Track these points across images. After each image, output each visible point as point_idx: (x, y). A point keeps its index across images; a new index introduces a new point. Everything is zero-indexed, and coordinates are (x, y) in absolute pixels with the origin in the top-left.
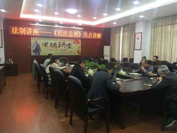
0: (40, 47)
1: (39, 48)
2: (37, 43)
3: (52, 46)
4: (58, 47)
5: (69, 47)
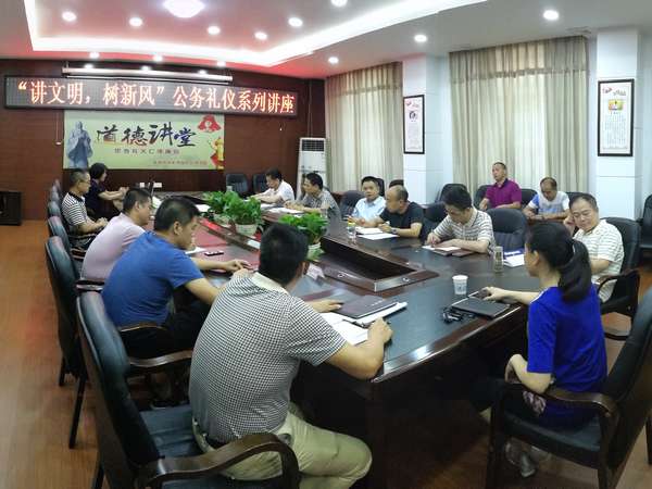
0: (89, 141)
1: (85, 143)
2: (82, 131)
3: (131, 138)
4: (147, 142)
5: (185, 142)
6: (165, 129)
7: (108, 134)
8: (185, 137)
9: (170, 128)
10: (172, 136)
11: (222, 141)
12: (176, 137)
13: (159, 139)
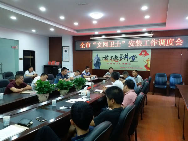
0: (100, 60)
1: (99, 61)
2: (98, 57)
3: (113, 59)
4: (119, 61)
5: (133, 60)
6: (126, 55)
7: (106, 58)
8: (133, 58)
9: (128, 55)
10: (128, 58)
11: (150, 59)
12: (130, 58)
13: (123, 59)
